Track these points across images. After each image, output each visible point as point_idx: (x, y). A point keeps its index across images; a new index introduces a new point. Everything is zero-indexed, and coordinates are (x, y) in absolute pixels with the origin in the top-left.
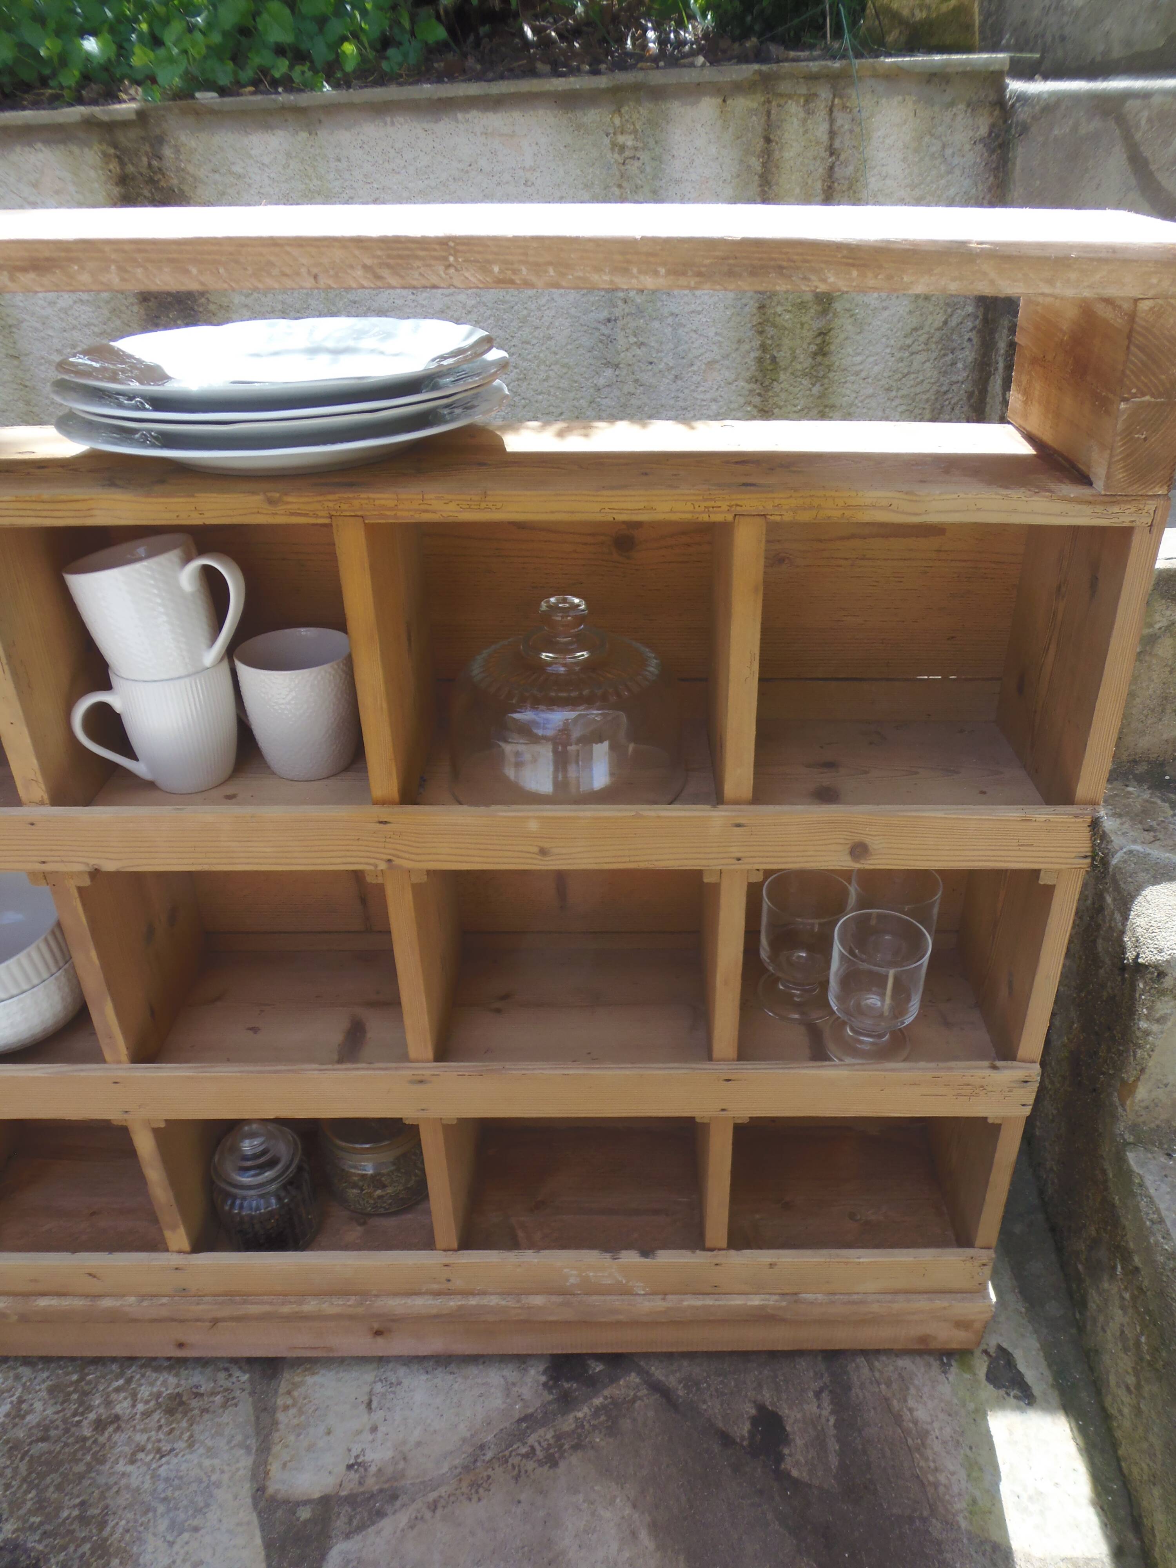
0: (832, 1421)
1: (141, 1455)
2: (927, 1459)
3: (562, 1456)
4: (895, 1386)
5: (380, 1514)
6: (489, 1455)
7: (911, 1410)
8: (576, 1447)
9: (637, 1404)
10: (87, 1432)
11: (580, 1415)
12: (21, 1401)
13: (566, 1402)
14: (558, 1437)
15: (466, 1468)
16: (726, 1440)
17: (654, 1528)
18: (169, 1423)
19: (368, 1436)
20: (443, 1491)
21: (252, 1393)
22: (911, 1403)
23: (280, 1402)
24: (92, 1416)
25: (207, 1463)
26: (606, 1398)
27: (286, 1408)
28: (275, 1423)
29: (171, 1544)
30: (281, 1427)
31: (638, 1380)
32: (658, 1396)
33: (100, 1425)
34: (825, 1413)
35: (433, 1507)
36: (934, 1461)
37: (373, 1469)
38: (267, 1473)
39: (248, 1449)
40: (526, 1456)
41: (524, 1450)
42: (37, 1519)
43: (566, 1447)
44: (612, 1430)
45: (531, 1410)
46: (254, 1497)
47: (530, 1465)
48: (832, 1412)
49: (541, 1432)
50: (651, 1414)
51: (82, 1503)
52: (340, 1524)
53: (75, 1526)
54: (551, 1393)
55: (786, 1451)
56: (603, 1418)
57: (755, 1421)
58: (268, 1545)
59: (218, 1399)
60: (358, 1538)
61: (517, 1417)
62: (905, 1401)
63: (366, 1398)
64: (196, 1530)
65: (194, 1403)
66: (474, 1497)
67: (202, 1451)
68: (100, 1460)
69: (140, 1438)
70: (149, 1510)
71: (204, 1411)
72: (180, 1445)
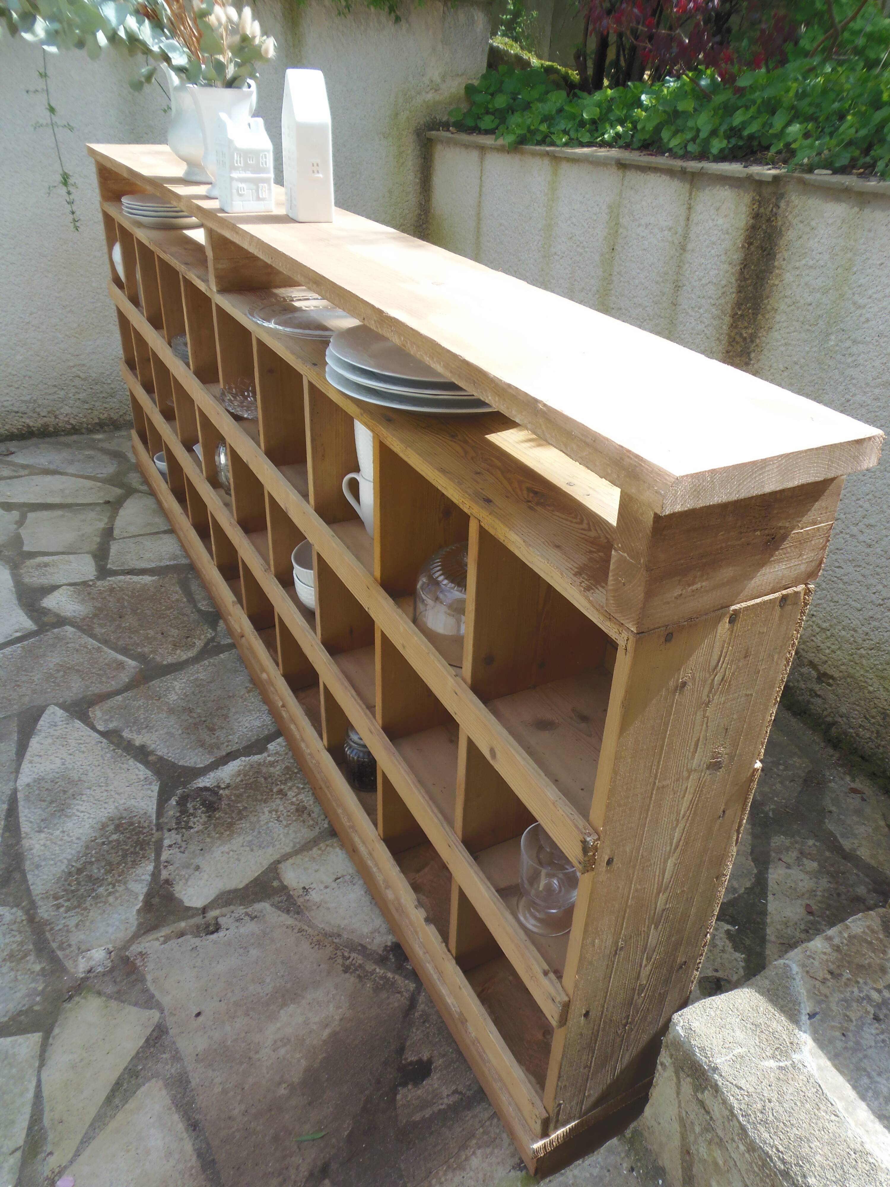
0: (443, 1107)
1: (274, 813)
2: (445, 1174)
3: (351, 973)
4: (485, 1137)
5: (288, 912)
6: (336, 941)
7: (474, 1153)
8: (359, 977)
9: (399, 995)
10: (275, 790)
11: (378, 970)
12: (277, 762)
13: (382, 960)
14: (360, 966)
15: (326, 935)
16: (401, 1051)
17: (334, 1035)
18: (292, 813)
19: (322, 887)
20: (310, 930)
21: (320, 833)
22: (479, 1152)
23: (322, 845)
24: (282, 787)
25: (281, 836)
26: (393, 978)
27: (320, 849)
28: (311, 849)
29: (243, 846)
30: (310, 852)
31: (412, 989)
32: (408, 1003)
33: (280, 792)
34: (446, 1101)
35: (301, 931)
36: (446, 1180)
37: (307, 898)
38: (287, 859)
39: (295, 846)
40: (344, 957)
41: (346, 954)
42: (233, 798)
43: (357, 973)
44: (377, 989)
45: (369, 947)
46: (274, 862)
47: (340, 961)
48: (449, 1106)
49: (360, 957)
50: (396, 1004)
51: (246, 808)
52: (277, 899)
53: (236, 811)
54: (383, 951)
55: (410, 1087)
56: (382, 982)
57: (420, 1061)
58: (256, 879)
59: (311, 823)
60: (274, 909)
61: (363, 943)
62: (479, 1148)
63: (339, 875)
64: (252, 850)
65: (305, 816)
66: (313, 945)
67: (286, 831)
68: (266, 801)
69: (281, 808)
70: (253, 830)
71: (304, 821)
72: (285, 823)
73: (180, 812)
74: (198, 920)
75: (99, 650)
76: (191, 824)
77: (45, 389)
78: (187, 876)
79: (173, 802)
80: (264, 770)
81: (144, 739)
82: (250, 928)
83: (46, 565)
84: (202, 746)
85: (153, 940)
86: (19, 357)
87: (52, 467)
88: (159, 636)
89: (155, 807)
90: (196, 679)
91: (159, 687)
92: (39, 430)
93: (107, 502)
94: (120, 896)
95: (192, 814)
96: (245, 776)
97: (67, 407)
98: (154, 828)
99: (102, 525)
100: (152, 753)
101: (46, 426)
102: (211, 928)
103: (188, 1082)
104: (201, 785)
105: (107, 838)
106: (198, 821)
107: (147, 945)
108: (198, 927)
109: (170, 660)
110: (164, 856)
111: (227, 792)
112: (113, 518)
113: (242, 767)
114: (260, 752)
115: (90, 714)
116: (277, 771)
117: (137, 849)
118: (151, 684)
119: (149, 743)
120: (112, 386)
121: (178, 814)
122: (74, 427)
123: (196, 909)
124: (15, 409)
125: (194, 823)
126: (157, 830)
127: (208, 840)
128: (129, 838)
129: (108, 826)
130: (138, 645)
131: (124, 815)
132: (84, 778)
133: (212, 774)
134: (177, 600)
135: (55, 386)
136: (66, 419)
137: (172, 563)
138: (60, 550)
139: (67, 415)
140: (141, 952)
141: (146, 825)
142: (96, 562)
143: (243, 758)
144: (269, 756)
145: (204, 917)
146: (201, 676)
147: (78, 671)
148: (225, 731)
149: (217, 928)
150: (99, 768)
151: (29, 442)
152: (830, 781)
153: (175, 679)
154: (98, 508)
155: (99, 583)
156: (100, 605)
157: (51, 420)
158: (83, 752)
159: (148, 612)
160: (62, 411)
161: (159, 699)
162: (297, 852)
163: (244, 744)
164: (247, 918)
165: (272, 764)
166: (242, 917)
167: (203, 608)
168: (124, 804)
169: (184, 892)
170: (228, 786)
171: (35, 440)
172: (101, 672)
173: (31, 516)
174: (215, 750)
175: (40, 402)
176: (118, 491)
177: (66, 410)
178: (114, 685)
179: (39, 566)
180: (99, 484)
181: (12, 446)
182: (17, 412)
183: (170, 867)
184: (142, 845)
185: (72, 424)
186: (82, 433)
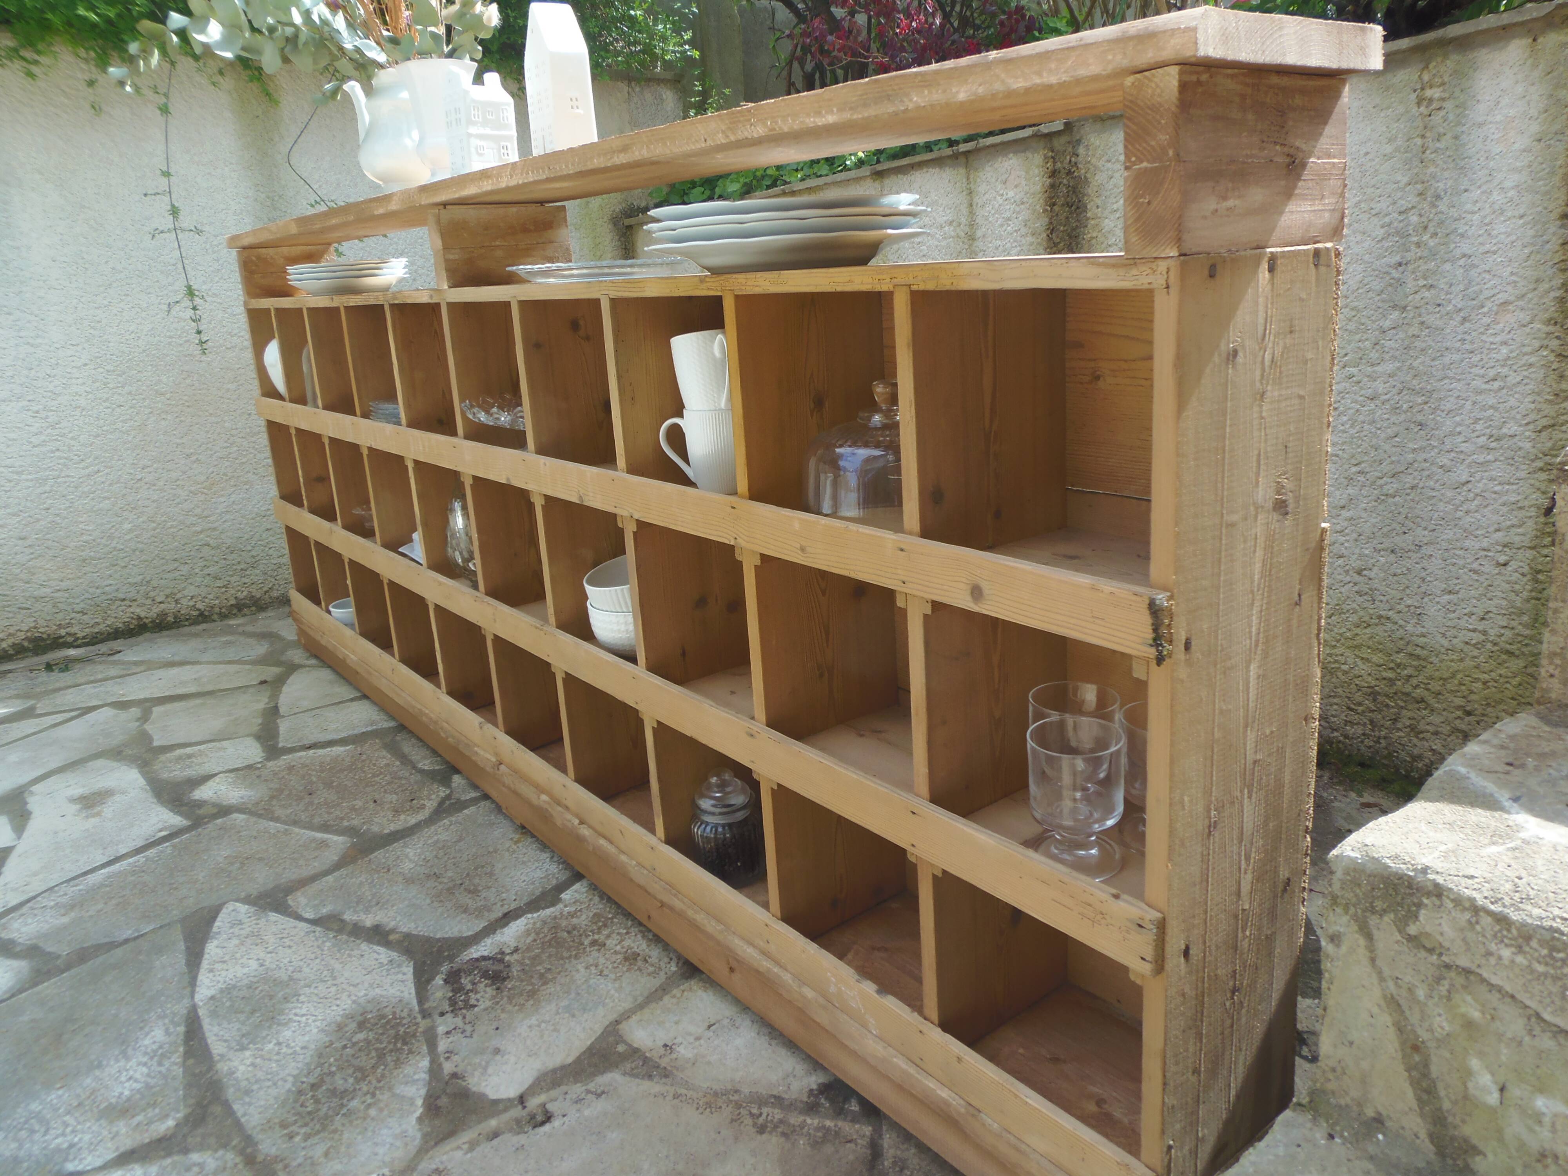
1: (593, 968)
3: (770, 1133)
5: (650, 1077)
6: (735, 1098)
8: (784, 1134)
9: (852, 1145)
10: (586, 942)
11: (809, 1121)
12: (580, 910)
13: (811, 1108)
14: (781, 1121)
15: (716, 1094)
18: (620, 964)
19: (691, 1039)
20: (690, 1093)
21: (668, 978)
23: (675, 992)
24: (596, 937)
25: (612, 992)
26: (836, 1126)
27: (673, 997)
28: (661, 999)
29: (558, 1013)
30: (661, 1003)
31: (868, 1133)
32: (869, 1152)
33: (594, 943)
35: (676, 1096)
37: (674, 1056)
38: (629, 1018)
39: (635, 1000)
40: (751, 1114)
41: (755, 1111)
42: (527, 962)
43: (780, 1130)
44: (816, 1144)
45: (786, 1096)
46: (611, 1023)
47: (749, 1121)
49: (777, 1111)
50: (851, 1157)
51: (550, 969)
52: (628, 1066)
53: (536, 976)
54: (809, 1096)
56: (820, 1134)
58: (590, 1048)
59: (651, 969)
60: (628, 1079)
61: (775, 1093)
63: (713, 1021)
64: (573, 1016)
65: (640, 963)
66: (701, 1110)
67: (617, 985)
68: (576, 957)
69: (602, 960)
70: (568, 992)
71: (640, 969)
72: (613, 976)
73: (453, 991)
74: (516, 1112)
75: (286, 832)
76: (472, 1002)
77: (163, 565)
78: (483, 1063)
79: (439, 981)
80: (564, 923)
81: (377, 918)
82: (596, 1108)
83: (190, 756)
84: (465, 911)
85: (452, 1150)
86: (127, 526)
87: (177, 658)
88: (372, 805)
89: (413, 991)
90: (437, 841)
91: (384, 857)
92: (153, 622)
93: (264, 682)
94: (387, 1106)
95: (472, 991)
96: (538, 934)
97: (192, 587)
98: (419, 1016)
99: (261, 706)
100: (393, 931)
101: (163, 615)
102: (540, 1118)
104: (475, 956)
105: (350, 1040)
106: (484, 996)
107: (445, 1158)
108: (518, 1121)
109: (393, 827)
110: (442, 1045)
111: (516, 956)
112: (275, 696)
113: (530, 926)
114: (553, 905)
115: (290, 902)
116: (583, 920)
117: (399, 1045)
118: (372, 856)
119: (385, 920)
120: (253, 553)
121: (451, 994)
122: (201, 614)
123: (509, 1100)
124: (121, 596)
125: (478, 1000)
126: (424, 1017)
127: (503, 1016)
128: (382, 1034)
129: (346, 1025)
130: (342, 819)
131: (369, 1009)
132: (296, 976)
133: (488, 941)
134: (387, 765)
135: (175, 560)
136: (191, 603)
137: (369, 729)
138: (208, 738)
139: (192, 597)
140: (437, 1169)
141: (404, 1014)
142: (261, 744)
143: (530, 916)
144: (566, 906)
145: (524, 1107)
146: (444, 836)
147: (261, 859)
148: (494, 890)
149: (548, 1118)
150: (318, 961)
151: (141, 638)
153: (406, 846)
154: (251, 690)
155: (271, 764)
156: (277, 786)
157: (170, 607)
158: (290, 947)
159: (349, 784)
160: (185, 593)
161: (389, 870)
162: (641, 1007)
163: (526, 899)
164: (590, 1096)
165: (572, 915)
166: (583, 1096)
167: (426, 768)
168: (366, 995)
169: (484, 1084)
170: (516, 950)
171: (147, 635)
172: (295, 856)
173: (157, 710)
174: (486, 914)
175: (154, 583)
176: (276, 670)
177: (191, 591)
178: (317, 866)
179: (180, 758)
180: (248, 667)
181: (116, 645)
182: (124, 600)
183: (455, 1058)
184: (406, 1039)
185: (199, 610)
186: (214, 621)
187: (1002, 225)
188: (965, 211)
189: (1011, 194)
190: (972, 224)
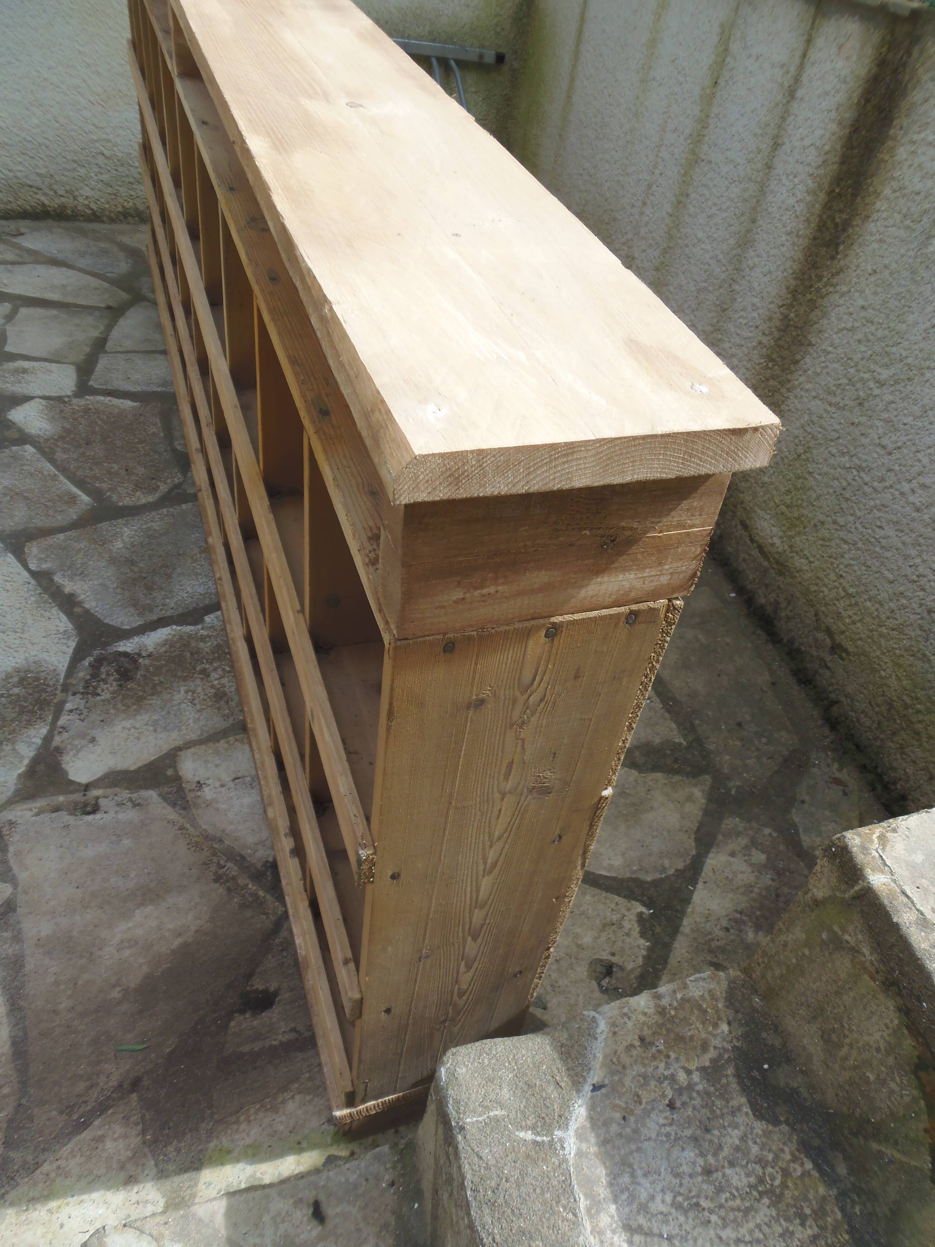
0: (275, 1043)
1: (190, 694)
2: (256, 1113)
3: (221, 884)
4: (310, 1084)
5: (174, 805)
6: (216, 846)
7: (292, 1097)
8: (229, 890)
9: (266, 917)
10: (198, 668)
11: (250, 886)
12: (210, 637)
13: (258, 876)
14: (234, 878)
15: (207, 837)
16: (249, 976)
17: (185, 945)
18: (209, 697)
19: (217, 784)
20: (191, 830)
21: (233, 725)
22: (298, 1097)
23: (230, 738)
24: (207, 666)
25: (191, 721)
26: (264, 897)
27: (228, 742)
28: (218, 741)
29: (147, 724)
30: (217, 744)
31: (280, 913)
32: (273, 927)
33: (203, 671)
34: (280, 1037)
35: (182, 828)
36: (255, 1119)
38: (189, 748)
39: (202, 735)
40: (218, 864)
41: (222, 862)
42: (151, 669)
43: (228, 884)
44: (243, 906)
45: (248, 859)
46: (175, 748)
47: (213, 868)
48: (282, 1043)
49: (236, 868)
50: (259, 926)
51: (162, 682)
52: (166, 789)
53: (151, 685)
54: (262, 866)
55: (247, 1015)
56: (250, 899)
57: (265, 992)
58: (151, 763)
59: (227, 711)
60: (160, 800)
61: (243, 853)
62: (299, 1093)
63: (240, 775)
64: (155, 731)
65: (222, 703)
66: (190, 846)
67: (197, 716)
68: (185, 679)
69: (199, 690)
70: (162, 709)
71: (219, 709)
72: (198, 707)
73: (91, 675)
74: (78, 797)
75: (54, 478)
76: (99, 691)
77: (64, 163)
78: (79, 747)
79: (86, 663)
80: (193, 644)
81: (75, 588)
82: (130, 815)
83: (25, 371)
84: (134, 606)
85: (26, 810)
86: (35, 121)
87: (60, 257)
88: (123, 472)
89: (66, 665)
90: (149, 529)
91: (107, 530)
92: (54, 211)
93: (109, 308)
94: (5, 756)
95: (103, 680)
96: (171, 647)
97: (87, 189)
98: (59, 688)
99: (96, 334)
100: (79, 604)
101: (63, 207)
102: (89, 809)
103: (22, 966)
104: (121, 649)
105: (8, 691)
106: (107, 690)
107: (19, 813)
108: (76, 804)
109: (127, 501)
110: (62, 721)
111: (147, 662)
112: (109, 328)
113: (170, 637)
114: (194, 624)
115: (26, 550)
116: (206, 647)
117: (36, 708)
118: (99, 526)
119: (79, 591)
121: (88, 677)
122: (94, 213)
123: (79, 784)
124: (29, 183)
125: (103, 690)
126: (62, 691)
127: (112, 711)
128: (31, 694)
129: (11, 677)
130: (97, 478)
131: (32, 668)
132: (1, 620)
133: (136, 639)
134: (154, 434)
135: (75, 161)
136: (86, 202)
137: (159, 389)
138: (44, 355)
139: (87, 197)
140: (10, 821)
141: (51, 683)
142: (78, 376)
143: (174, 627)
144: (202, 629)
145: (85, 795)
146: (155, 526)
147: (26, 498)
148: (163, 593)
149: (95, 809)
150: (20, 611)
151: (42, 224)
152: (814, 765)
153: (125, 525)
154: (97, 314)
155: (75, 401)
156: (69, 426)
157: (68, 201)
158: (8, 591)
159: (118, 443)
160: (81, 192)
161: (103, 544)
162: (201, 742)
163: (180, 610)
164: (129, 804)
165: (203, 639)
166: (124, 802)
167: (179, 447)
168: (36, 656)
169: (71, 764)
170: (150, 655)
171: (50, 222)
172: (50, 504)
173: (24, 311)
174: (147, 613)
175: (57, 178)
176: (124, 296)
177: (87, 191)
178: (60, 520)
179: (16, 371)
180: (106, 285)
181: (23, 225)
182: (31, 186)
183: (65, 735)
184: (42, 704)
185: (92, 210)
186: (104, 222)
187: (819, 97)
188: (797, 60)
189: (840, 64)
190: (797, 80)
